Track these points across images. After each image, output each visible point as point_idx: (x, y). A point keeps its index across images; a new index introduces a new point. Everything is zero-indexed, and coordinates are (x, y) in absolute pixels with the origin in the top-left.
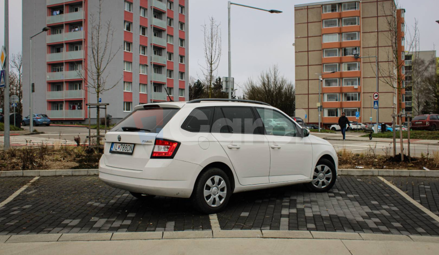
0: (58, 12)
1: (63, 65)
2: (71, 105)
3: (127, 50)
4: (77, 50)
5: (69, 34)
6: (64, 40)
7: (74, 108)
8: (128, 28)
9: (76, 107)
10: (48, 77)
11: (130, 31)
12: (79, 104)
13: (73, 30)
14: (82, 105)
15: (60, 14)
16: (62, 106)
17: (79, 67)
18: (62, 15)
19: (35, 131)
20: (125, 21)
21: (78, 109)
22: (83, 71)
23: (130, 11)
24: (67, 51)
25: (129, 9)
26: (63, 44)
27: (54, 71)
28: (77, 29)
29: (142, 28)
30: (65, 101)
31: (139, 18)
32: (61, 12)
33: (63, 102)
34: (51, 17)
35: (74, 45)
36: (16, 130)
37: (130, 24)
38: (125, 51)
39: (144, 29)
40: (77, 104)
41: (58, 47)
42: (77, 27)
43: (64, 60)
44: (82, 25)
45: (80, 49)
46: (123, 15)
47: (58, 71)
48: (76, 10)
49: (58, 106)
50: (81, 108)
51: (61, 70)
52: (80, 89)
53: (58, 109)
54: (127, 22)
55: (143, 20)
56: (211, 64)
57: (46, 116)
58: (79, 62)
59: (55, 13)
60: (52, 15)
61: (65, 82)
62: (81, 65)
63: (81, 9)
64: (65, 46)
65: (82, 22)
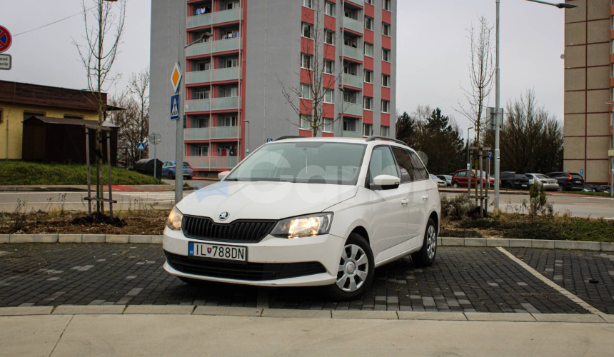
0: (203, 10)
1: (209, 89)
2: (221, 149)
3: (305, 66)
4: (230, 66)
5: (219, 42)
6: (211, 52)
7: (224, 154)
8: (307, 33)
9: (228, 153)
10: (187, 106)
11: (309, 37)
12: (231, 148)
13: (225, 36)
14: (236, 149)
15: (206, 12)
16: (206, 151)
17: (234, 91)
18: (208, 14)
19: (186, 185)
20: (302, 23)
21: (231, 155)
22: (239, 99)
23: (310, 6)
24: (215, 68)
25: (308, 4)
26: (210, 57)
27: (195, 97)
28: (230, 35)
29: (328, 32)
30: (212, 143)
31: (323, 16)
32: (208, 11)
33: (208, 144)
34: (193, 18)
35: (226, 59)
36: (157, 183)
37: (309, 27)
38: (303, 67)
39: (330, 34)
40: (229, 148)
41: (202, 62)
42: (231, 33)
43: (211, 81)
44: (238, 30)
45: (235, 66)
46: (300, 13)
47: (202, 98)
48: (230, 7)
49: (200, 151)
50: (235, 154)
51: (206, 97)
52: (233, 125)
53: (200, 155)
54: (306, 23)
55: (330, 20)
56: (480, 88)
57: (186, 165)
58: (234, 84)
59: (198, 11)
60: (195, 14)
61: (212, 114)
62: (235, 89)
63: (237, 4)
64: (212, 60)
65: (238, 24)
